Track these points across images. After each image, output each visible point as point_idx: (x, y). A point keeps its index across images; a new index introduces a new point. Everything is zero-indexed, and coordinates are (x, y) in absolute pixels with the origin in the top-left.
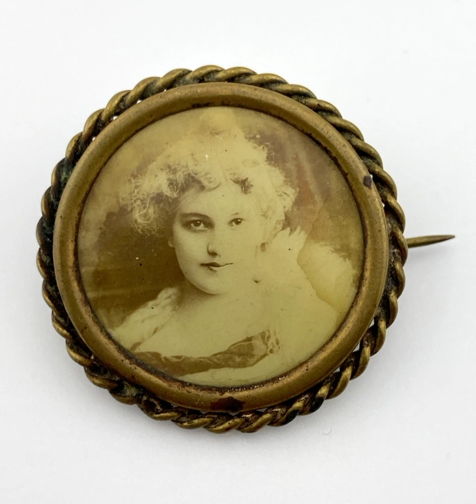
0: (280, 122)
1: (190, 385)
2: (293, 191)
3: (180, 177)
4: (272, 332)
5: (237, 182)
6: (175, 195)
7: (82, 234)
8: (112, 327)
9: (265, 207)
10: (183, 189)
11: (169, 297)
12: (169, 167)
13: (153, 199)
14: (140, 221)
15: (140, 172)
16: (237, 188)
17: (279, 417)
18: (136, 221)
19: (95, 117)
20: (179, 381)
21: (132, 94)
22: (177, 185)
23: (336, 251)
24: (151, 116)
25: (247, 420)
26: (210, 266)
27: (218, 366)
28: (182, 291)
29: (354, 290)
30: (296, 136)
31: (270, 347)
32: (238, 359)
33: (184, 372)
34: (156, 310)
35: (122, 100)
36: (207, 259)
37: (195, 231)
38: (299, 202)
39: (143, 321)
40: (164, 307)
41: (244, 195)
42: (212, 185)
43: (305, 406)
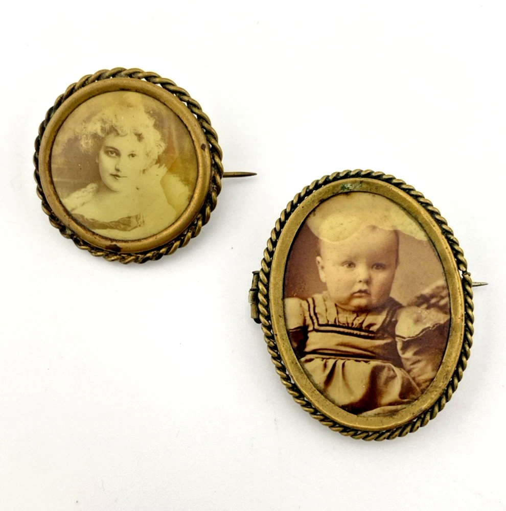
0: (165, 106)
1: (97, 234)
2: (165, 145)
3: (107, 126)
4: (141, 217)
5: (136, 134)
6: (103, 136)
7: (55, 147)
8: (63, 198)
9: (148, 150)
10: (108, 133)
11: (93, 188)
12: (103, 120)
13: (92, 135)
14: (84, 146)
15: (88, 120)
16: (136, 138)
17: (140, 259)
18: (82, 146)
19: (72, 86)
20: (91, 231)
21: (93, 77)
22: (105, 131)
23: (182, 181)
24: (98, 91)
25: (123, 258)
26: (116, 176)
27: (112, 228)
28: (99, 186)
29: (188, 203)
30: (172, 115)
31: (140, 223)
32: (122, 226)
33: (95, 227)
34: (85, 193)
35: (87, 80)
36: (114, 172)
37: (110, 156)
38: (166, 151)
39: (78, 198)
40: (89, 193)
41: (139, 142)
42: (122, 134)
43: (153, 256)
